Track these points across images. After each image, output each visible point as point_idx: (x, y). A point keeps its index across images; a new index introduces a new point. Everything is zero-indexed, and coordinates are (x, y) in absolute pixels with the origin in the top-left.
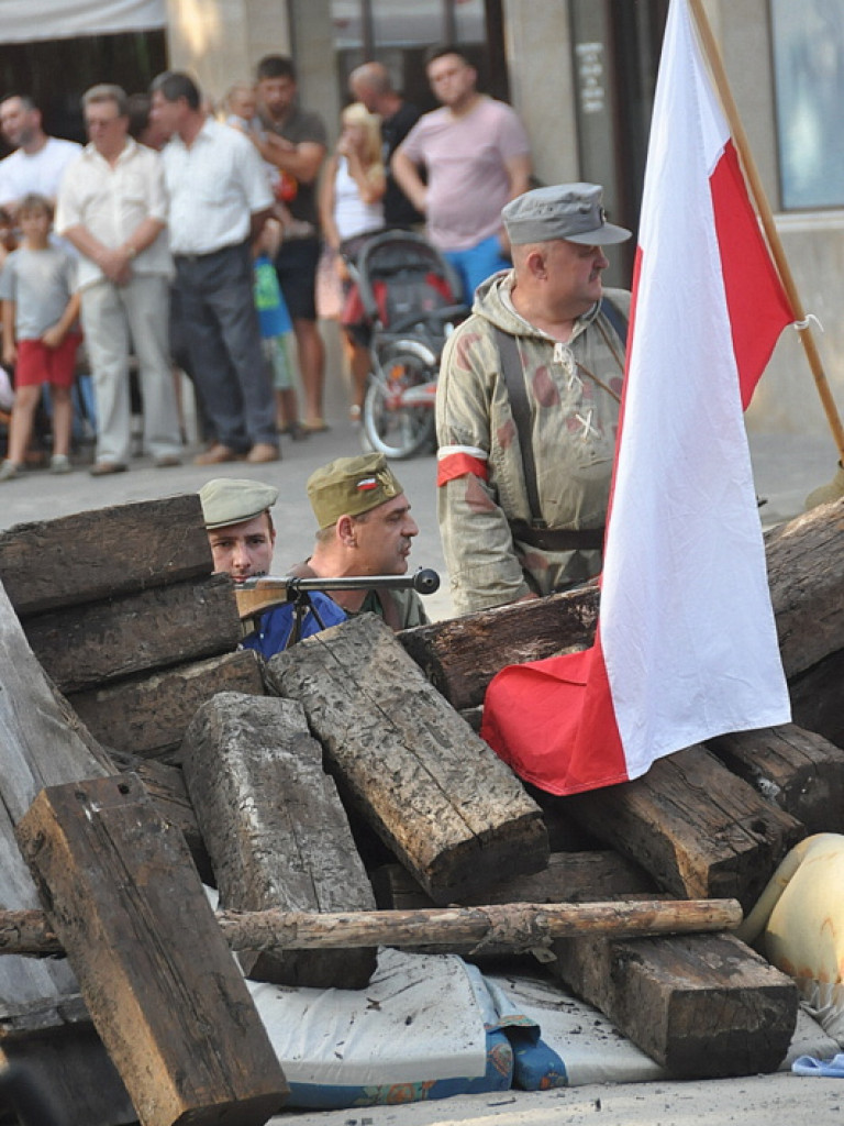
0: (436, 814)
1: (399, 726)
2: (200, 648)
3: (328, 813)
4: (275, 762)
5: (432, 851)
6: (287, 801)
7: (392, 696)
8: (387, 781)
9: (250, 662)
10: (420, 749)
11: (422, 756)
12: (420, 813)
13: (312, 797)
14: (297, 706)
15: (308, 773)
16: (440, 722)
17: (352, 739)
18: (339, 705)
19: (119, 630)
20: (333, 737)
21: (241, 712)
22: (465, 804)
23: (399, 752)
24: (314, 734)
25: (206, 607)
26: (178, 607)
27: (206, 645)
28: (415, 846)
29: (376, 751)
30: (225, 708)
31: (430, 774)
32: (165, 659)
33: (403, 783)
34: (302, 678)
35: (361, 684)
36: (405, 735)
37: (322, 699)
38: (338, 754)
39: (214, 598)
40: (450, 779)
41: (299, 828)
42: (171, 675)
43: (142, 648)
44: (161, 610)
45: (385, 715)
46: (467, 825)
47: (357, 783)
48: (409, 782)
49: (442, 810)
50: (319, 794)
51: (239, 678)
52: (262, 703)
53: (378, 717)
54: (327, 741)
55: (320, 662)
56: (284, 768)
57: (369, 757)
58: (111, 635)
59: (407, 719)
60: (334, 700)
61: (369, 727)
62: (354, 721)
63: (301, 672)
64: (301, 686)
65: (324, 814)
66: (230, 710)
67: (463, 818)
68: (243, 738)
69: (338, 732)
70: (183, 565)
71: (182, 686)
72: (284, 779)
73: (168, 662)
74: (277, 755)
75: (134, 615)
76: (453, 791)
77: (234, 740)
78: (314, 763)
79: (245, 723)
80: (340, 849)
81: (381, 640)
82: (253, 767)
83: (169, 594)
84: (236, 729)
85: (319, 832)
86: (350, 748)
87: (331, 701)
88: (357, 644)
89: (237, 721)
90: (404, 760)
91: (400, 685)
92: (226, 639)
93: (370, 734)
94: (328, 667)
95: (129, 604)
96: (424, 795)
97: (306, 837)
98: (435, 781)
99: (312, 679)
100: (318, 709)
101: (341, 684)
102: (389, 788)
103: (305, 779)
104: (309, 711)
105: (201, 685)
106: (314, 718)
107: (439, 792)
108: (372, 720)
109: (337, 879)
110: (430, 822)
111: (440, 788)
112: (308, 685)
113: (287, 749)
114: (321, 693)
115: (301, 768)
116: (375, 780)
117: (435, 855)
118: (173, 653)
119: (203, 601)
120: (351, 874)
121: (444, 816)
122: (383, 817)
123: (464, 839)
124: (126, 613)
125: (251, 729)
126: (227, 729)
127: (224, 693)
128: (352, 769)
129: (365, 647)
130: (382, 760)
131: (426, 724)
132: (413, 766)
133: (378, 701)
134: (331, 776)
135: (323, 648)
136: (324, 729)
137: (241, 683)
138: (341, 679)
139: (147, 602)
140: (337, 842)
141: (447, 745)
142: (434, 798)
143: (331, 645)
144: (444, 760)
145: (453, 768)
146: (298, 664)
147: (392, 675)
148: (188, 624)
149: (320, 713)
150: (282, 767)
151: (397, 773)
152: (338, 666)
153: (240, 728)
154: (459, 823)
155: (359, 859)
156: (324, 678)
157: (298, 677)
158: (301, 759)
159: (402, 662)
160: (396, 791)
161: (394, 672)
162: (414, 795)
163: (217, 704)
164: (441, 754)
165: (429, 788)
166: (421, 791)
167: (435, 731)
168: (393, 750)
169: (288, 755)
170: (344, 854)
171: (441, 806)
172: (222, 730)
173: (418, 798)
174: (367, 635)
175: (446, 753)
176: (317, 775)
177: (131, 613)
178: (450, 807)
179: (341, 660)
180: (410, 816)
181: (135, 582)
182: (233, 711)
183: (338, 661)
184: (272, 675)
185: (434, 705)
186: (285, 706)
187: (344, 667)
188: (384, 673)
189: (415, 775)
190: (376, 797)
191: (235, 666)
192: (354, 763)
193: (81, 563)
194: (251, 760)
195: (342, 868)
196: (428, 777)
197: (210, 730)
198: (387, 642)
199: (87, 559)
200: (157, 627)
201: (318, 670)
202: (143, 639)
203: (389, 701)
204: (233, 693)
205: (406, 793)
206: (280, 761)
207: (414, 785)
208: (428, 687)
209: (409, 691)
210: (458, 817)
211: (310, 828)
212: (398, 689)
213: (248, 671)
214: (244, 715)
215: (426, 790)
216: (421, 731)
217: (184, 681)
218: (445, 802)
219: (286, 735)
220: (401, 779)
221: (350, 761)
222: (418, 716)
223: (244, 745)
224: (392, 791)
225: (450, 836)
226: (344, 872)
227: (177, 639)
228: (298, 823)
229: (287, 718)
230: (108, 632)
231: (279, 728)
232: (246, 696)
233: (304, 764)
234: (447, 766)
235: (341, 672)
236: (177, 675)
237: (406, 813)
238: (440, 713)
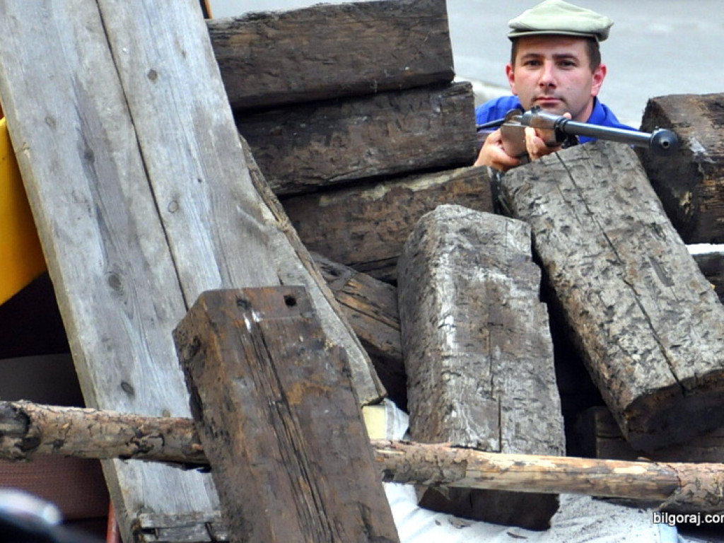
0: (642, 355)
1: (623, 258)
2: (431, 160)
3: (533, 342)
4: (486, 284)
5: (631, 394)
6: (491, 324)
7: (623, 225)
8: (599, 314)
9: (482, 179)
10: (640, 285)
11: (639, 291)
12: (625, 352)
13: (519, 322)
14: (525, 228)
15: (520, 299)
16: (667, 258)
17: (572, 267)
18: (566, 229)
19: (347, 133)
20: (553, 263)
21: (461, 226)
22: (675, 347)
23: (616, 286)
24: (536, 258)
25: (441, 117)
26: (411, 114)
27: (438, 156)
28: (615, 386)
29: (593, 282)
30: (445, 220)
31: (644, 312)
32: (394, 168)
33: (615, 318)
34: (534, 197)
35: (593, 209)
36: (627, 268)
37: (550, 221)
38: (556, 281)
39: (451, 109)
40: (664, 319)
41: (498, 353)
42: (398, 185)
43: (370, 154)
44: (394, 115)
45: (611, 245)
46: (671, 370)
47: (570, 314)
48: (620, 318)
49: (649, 351)
50: (528, 321)
51: (469, 195)
52: (487, 221)
53: (604, 246)
54: (548, 267)
55: (555, 182)
56: (495, 290)
57: (585, 288)
58: (338, 137)
59: (632, 252)
60: (561, 224)
61: (594, 256)
62: (578, 248)
63: (534, 190)
64: (532, 205)
65: (528, 343)
66: (450, 223)
67: (669, 363)
68: (457, 253)
69: (559, 258)
70: (421, 71)
71: (408, 197)
72: (492, 302)
73: (397, 171)
74: (490, 275)
75: (365, 118)
76: (664, 332)
77: (446, 255)
78: (530, 289)
79: (463, 238)
80: (538, 380)
81: (623, 165)
82: (461, 284)
83: (405, 100)
84: (451, 244)
85: (519, 361)
86: (568, 276)
87: (558, 224)
88: (597, 167)
89: (454, 235)
90: (620, 294)
91: (633, 215)
92: (459, 153)
93: (592, 263)
94: (563, 188)
95: (359, 106)
96: (634, 334)
97: (503, 364)
98: (648, 320)
99: (543, 200)
100: (544, 232)
101: (572, 207)
102: (599, 322)
103: (514, 304)
104: (536, 232)
105: (429, 198)
106: (539, 241)
107: (650, 331)
108: (595, 249)
109: (526, 411)
110: (635, 363)
111: (651, 327)
112: (538, 205)
113: (502, 271)
114: (550, 215)
115: (514, 291)
116: (587, 312)
117: (632, 398)
118: (402, 163)
119: (438, 110)
120: (543, 408)
121: (650, 357)
122: (590, 352)
123: (666, 384)
124: (358, 115)
125: (468, 245)
126: (442, 243)
127: (448, 206)
128: (568, 298)
129: (605, 170)
130: (598, 293)
131: (652, 258)
132: (629, 301)
133: (606, 229)
134: (545, 305)
135: (561, 167)
136: (547, 253)
137: (470, 199)
138: (574, 202)
139: (380, 106)
140: (536, 372)
141: (668, 282)
142: (643, 337)
143: (570, 165)
144: (662, 298)
145: (670, 308)
146: (533, 182)
147: (627, 203)
148: (421, 133)
149: (544, 236)
150: (493, 290)
151: (611, 307)
152: (574, 188)
153: (456, 243)
154: (663, 366)
155: (557, 392)
156: (556, 199)
157: (530, 195)
158: (516, 283)
159: (640, 190)
160: (606, 326)
161: (629, 200)
162: (624, 332)
163: (438, 216)
164: (660, 292)
165: (641, 326)
166: (631, 330)
167: (659, 266)
168: (611, 283)
169: (502, 277)
170: (541, 384)
171: (648, 347)
172: (437, 243)
173: (627, 336)
174: (610, 158)
175: (666, 291)
176: (530, 302)
177: (362, 115)
178: (658, 349)
179: (578, 183)
180: (615, 354)
181: (367, 84)
182: (453, 225)
183: (574, 183)
184: (506, 191)
185: (665, 239)
186: (511, 226)
187: (579, 190)
188: (620, 200)
189: (629, 312)
190: (586, 331)
191: (466, 182)
192: (570, 292)
193: (311, 59)
194: (460, 278)
195: (535, 400)
196: (642, 315)
197: (426, 243)
198: (628, 168)
199: (319, 56)
200: (387, 132)
201: (551, 190)
202: (372, 145)
203: (619, 231)
204: (456, 206)
205: (615, 329)
206: (492, 283)
207: (626, 322)
208: (662, 219)
209: (641, 222)
210: (665, 360)
211: (510, 355)
212: (630, 218)
213: (479, 189)
214: (464, 231)
215: (637, 328)
216: (645, 265)
217: (411, 192)
218: (653, 343)
219: (504, 256)
220: (614, 314)
221: (566, 289)
222: (644, 250)
223: (456, 262)
224: (602, 325)
225: (652, 379)
226: (536, 405)
227: (407, 148)
228: (497, 348)
229: (511, 239)
230: (335, 134)
231: (499, 248)
232: (470, 211)
233: (518, 288)
234: (664, 305)
235: (575, 195)
236: (404, 185)
237: (611, 351)
238: (667, 249)
